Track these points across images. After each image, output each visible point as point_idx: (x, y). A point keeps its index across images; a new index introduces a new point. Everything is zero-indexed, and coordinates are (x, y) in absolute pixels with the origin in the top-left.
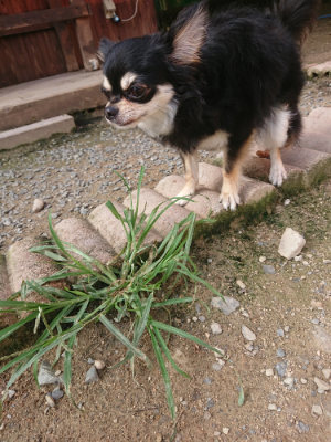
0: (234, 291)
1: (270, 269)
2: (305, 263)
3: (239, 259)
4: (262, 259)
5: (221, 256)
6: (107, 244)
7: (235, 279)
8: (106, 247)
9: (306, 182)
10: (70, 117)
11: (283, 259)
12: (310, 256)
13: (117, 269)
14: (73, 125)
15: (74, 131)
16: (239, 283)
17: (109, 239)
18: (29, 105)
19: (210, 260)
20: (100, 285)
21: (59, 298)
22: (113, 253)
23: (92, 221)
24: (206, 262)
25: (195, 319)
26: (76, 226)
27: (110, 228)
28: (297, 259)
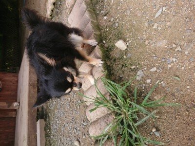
0: (135, 70)
1: (129, 55)
2: (130, 42)
3: (123, 65)
4: (125, 57)
5: (120, 72)
6: (105, 116)
7: (131, 69)
8: (106, 117)
9: (98, 33)
10: (39, 121)
11: (126, 49)
12: (128, 39)
13: (117, 114)
14: (43, 120)
15: (45, 120)
16: (132, 68)
17: (103, 115)
18: (29, 138)
19: (121, 76)
20: (122, 123)
21: (124, 140)
22: (110, 114)
23: (92, 121)
24: (121, 78)
25: (143, 88)
26: (94, 128)
27: (98, 113)
28: (128, 44)
